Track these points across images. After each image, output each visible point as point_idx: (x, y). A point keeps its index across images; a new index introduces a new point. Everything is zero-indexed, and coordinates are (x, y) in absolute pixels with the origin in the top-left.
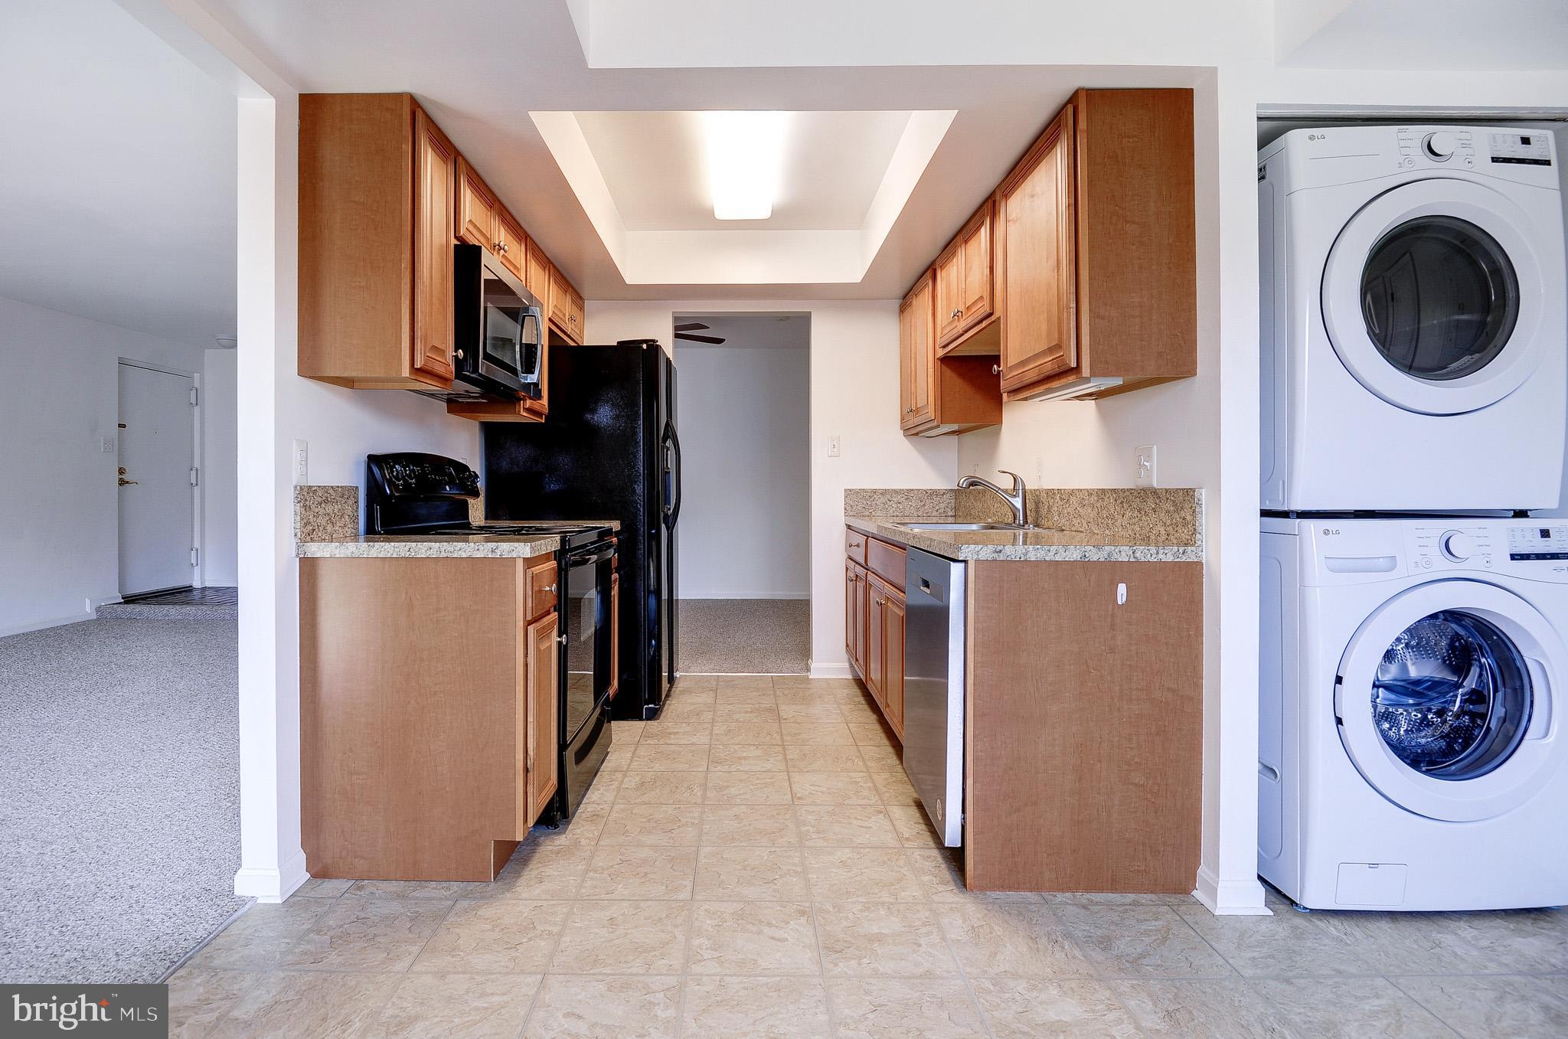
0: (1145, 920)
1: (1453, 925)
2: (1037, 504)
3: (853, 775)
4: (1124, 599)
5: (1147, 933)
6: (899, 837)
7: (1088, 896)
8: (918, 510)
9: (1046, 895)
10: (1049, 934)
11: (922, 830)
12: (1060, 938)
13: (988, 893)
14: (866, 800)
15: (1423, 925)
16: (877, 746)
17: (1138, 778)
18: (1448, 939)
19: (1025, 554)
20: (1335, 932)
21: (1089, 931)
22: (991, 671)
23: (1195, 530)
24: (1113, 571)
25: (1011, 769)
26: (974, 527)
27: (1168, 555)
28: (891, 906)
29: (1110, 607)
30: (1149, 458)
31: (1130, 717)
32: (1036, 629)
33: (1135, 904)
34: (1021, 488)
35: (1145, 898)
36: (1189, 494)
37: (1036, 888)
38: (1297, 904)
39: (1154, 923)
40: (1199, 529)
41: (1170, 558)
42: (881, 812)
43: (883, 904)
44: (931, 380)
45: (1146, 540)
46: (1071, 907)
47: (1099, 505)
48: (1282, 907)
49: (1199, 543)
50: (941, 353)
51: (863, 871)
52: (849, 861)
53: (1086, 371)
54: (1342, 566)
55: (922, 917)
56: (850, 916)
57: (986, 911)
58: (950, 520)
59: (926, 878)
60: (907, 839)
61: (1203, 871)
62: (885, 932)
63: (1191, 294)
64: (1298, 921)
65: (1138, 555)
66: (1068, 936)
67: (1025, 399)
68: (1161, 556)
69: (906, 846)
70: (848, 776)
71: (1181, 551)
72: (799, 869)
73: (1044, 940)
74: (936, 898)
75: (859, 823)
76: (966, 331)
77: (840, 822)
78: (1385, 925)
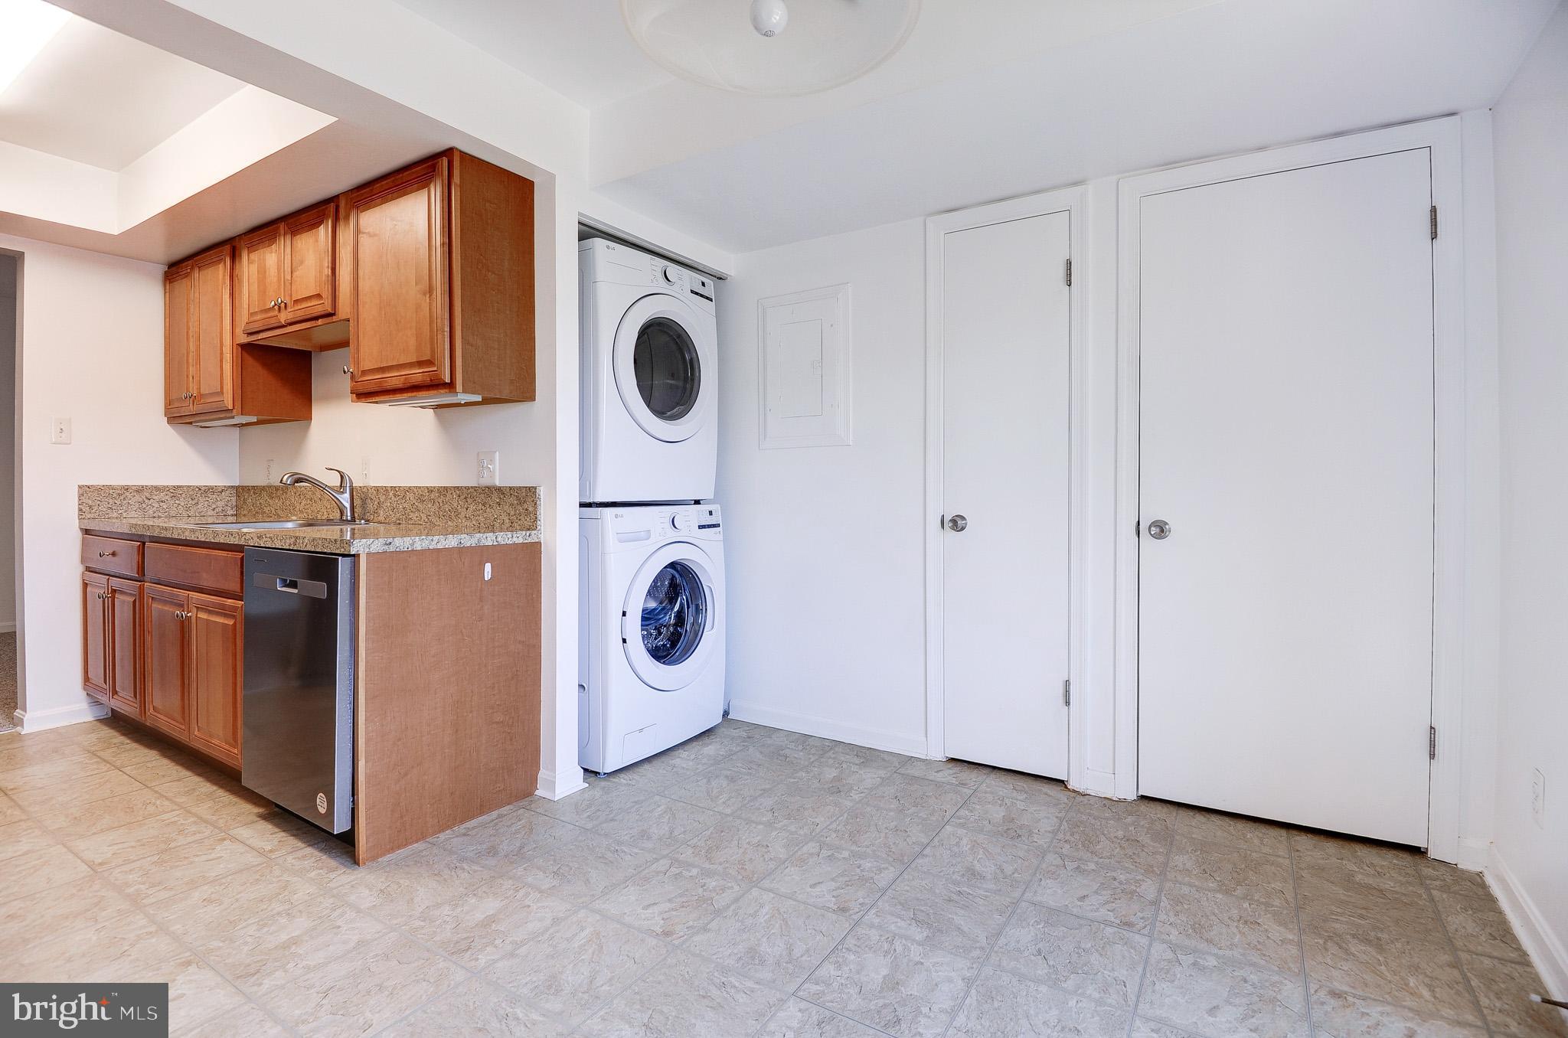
0: (512, 824)
1: (676, 753)
2: (364, 501)
3: (165, 816)
4: (490, 577)
5: (517, 832)
6: (261, 853)
7: (464, 826)
8: (188, 509)
9: (430, 839)
10: (448, 866)
11: (282, 837)
12: (458, 864)
13: (380, 860)
14: (198, 835)
15: (664, 758)
16: (178, 780)
17: (499, 717)
18: (677, 762)
19: (412, 545)
20: (624, 781)
21: (477, 849)
22: (381, 655)
23: (536, 518)
24: (482, 553)
25: (399, 740)
26: (290, 525)
27: (519, 538)
28: (290, 912)
29: (480, 583)
30: (492, 461)
31: (493, 669)
32: (421, 610)
33: (500, 816)
34: (348, 485)
35: (504, 810)
36: (531, 491)
37: (422, 837)
38: (599, 773)
39: (519, 823)
40: (539, 517)
41: (521, 540)
42: (224, 839)
43: (278, 913)
44: (228, 367)
45: (491, 529)
46: (455, 839)
47: (440, 501)
48: (591, 779)
49: (539, 527)
50: (244, 339)
51: (238, 897)
52: (213, 896)
53: (459, 387)
54: (625, 538)
55: (328, 905)
56: (249, 939)
57: (386, 874)
58: (230, 519)
59: (313, 874)
60: (271, 851)
61: (543, 774)
62: (296, 934)
63: (532, 339)
64: (603, 784)
65: (499, 539)
66: (463, 859)
67: (376, 403)
68: (515, 539)
69: (273, 857)
70: (158, 820)
71: (528, 535)
72: (153, 929)
73: (446, 871)
74: (331, 885)
75: (204, 858)
76: (291, 324)
77: (177, 866)
78: (647, 766)
